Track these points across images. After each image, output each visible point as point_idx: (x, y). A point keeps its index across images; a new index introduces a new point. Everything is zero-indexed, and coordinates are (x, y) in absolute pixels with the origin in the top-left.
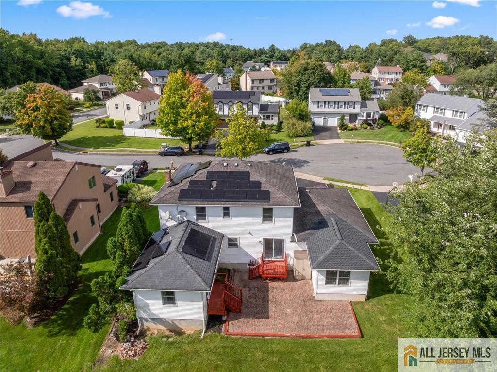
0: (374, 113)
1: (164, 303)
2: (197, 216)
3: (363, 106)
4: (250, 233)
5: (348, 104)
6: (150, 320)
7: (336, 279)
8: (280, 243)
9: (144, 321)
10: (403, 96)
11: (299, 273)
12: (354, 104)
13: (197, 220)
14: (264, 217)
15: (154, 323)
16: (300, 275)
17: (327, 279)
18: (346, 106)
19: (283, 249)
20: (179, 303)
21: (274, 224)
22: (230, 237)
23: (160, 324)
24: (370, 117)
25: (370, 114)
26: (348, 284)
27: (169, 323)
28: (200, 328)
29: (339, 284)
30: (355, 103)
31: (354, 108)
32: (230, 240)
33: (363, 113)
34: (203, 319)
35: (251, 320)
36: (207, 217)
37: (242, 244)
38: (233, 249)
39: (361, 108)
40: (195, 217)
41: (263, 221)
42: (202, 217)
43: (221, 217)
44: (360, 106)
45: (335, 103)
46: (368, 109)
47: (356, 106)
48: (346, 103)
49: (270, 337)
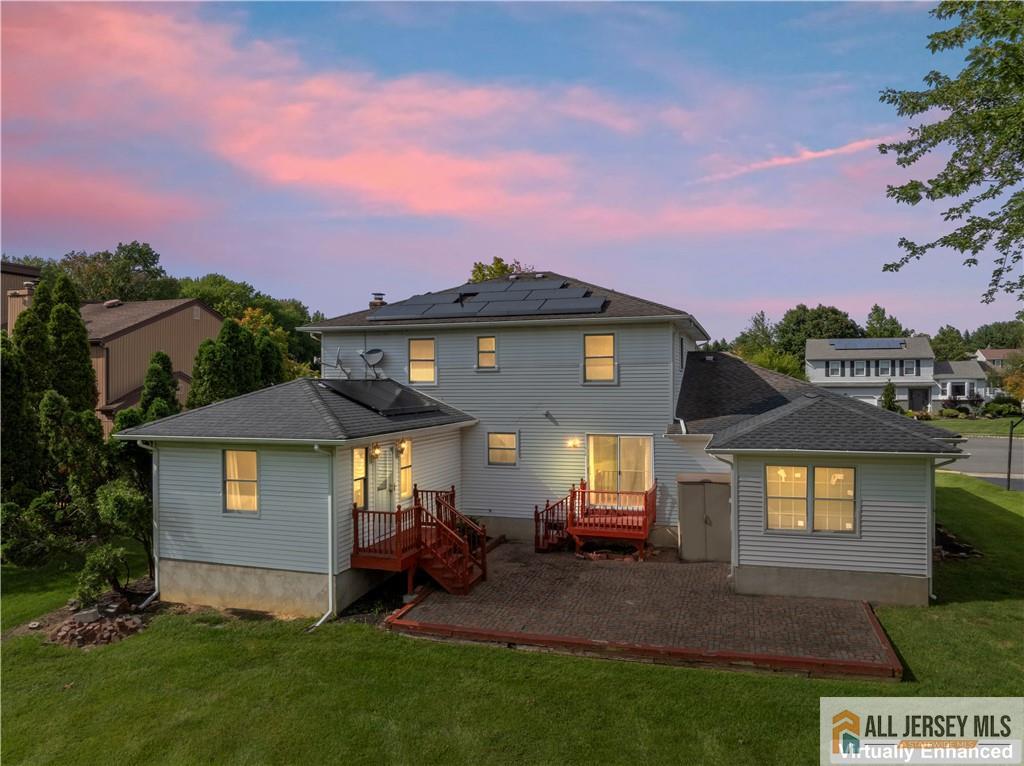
0: (972, 384)
3: (941, 368)
4: (548, 415)
5: (902, 365)
12: (918, 365)
18: (898, 369)
20: (266, 504)
21: (619, 386)
24: (962, 393)
25: (963, 387)
28: (321, 606)
30: (918, 362)
31: (918, 374)
33: (944, 385)
34: (329, 571)
39: (936, 373)
44: (932, 369)
45: (868, 363)
46: (953, 376)
47: (921, 369)
48: (897, 363)
49: (536, 649)
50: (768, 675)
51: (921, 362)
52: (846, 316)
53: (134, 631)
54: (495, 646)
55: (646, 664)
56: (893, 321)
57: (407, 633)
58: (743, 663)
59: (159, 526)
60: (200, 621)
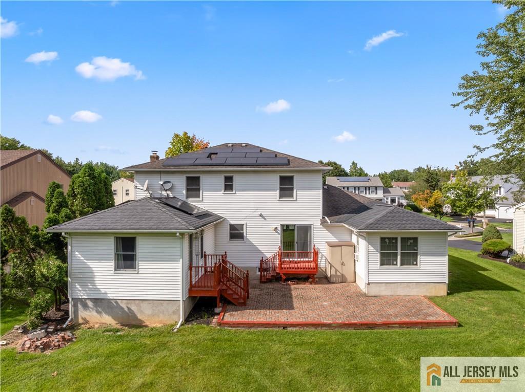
0: (399, 198)
1: (117, 267)
2: (188, 190)
3: (386, 191)
4: (261, 215)
5: (369, 190)
6: (90, 304)
7: (396, 254)
8: (306, 230)
9: (80, 306)
10: (428, 180)
11: (336, 270)
12: (376, 190)
13: (187, 197)
14: (281, 189)
15: (98, 312)
16: (338, 274)
17: (382, 255)
18: (368, 192)
19: (311, 242)
20: (142, 265)
21: (296, 200)
22: (233, 222)
23: (106, 313)
24: (395, 203)
25: (395, 199)
26: (416, 265)
27: (122, 308)
28: (175, 318)
29: (402, 265)
30: (376, 188)
31: (376, 194)
32: (233, 227)
33: (387, 199)
34: (181, 299)
35: (262, 311)
36: (201, 191)
37: (251, 235)
38: (237, 243)
39: (384, 193)
40: (184, 192)
41: (281, 196)
42: (194, 193)
43: (220, 191)
44: (382, 191)
45: (355, 188)
46: (391, 194)
47: (378, 191)
48: (367, 189)
49: (297, 328)
50: (405, 330)
51: (378, 188)
52: (341, 166)
53: (70, 340)
54: (277, 329)
55: (352, 331)
56: (361, 169)
57: (229, 327)
58: (394, 326)
59: (72, 280)
60: (107, 331)
